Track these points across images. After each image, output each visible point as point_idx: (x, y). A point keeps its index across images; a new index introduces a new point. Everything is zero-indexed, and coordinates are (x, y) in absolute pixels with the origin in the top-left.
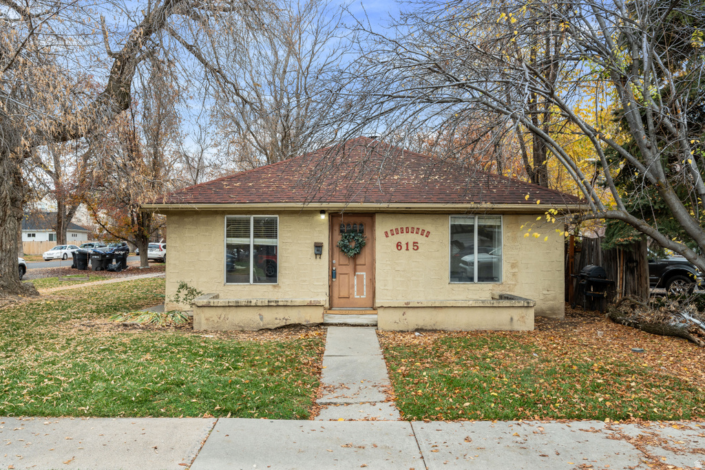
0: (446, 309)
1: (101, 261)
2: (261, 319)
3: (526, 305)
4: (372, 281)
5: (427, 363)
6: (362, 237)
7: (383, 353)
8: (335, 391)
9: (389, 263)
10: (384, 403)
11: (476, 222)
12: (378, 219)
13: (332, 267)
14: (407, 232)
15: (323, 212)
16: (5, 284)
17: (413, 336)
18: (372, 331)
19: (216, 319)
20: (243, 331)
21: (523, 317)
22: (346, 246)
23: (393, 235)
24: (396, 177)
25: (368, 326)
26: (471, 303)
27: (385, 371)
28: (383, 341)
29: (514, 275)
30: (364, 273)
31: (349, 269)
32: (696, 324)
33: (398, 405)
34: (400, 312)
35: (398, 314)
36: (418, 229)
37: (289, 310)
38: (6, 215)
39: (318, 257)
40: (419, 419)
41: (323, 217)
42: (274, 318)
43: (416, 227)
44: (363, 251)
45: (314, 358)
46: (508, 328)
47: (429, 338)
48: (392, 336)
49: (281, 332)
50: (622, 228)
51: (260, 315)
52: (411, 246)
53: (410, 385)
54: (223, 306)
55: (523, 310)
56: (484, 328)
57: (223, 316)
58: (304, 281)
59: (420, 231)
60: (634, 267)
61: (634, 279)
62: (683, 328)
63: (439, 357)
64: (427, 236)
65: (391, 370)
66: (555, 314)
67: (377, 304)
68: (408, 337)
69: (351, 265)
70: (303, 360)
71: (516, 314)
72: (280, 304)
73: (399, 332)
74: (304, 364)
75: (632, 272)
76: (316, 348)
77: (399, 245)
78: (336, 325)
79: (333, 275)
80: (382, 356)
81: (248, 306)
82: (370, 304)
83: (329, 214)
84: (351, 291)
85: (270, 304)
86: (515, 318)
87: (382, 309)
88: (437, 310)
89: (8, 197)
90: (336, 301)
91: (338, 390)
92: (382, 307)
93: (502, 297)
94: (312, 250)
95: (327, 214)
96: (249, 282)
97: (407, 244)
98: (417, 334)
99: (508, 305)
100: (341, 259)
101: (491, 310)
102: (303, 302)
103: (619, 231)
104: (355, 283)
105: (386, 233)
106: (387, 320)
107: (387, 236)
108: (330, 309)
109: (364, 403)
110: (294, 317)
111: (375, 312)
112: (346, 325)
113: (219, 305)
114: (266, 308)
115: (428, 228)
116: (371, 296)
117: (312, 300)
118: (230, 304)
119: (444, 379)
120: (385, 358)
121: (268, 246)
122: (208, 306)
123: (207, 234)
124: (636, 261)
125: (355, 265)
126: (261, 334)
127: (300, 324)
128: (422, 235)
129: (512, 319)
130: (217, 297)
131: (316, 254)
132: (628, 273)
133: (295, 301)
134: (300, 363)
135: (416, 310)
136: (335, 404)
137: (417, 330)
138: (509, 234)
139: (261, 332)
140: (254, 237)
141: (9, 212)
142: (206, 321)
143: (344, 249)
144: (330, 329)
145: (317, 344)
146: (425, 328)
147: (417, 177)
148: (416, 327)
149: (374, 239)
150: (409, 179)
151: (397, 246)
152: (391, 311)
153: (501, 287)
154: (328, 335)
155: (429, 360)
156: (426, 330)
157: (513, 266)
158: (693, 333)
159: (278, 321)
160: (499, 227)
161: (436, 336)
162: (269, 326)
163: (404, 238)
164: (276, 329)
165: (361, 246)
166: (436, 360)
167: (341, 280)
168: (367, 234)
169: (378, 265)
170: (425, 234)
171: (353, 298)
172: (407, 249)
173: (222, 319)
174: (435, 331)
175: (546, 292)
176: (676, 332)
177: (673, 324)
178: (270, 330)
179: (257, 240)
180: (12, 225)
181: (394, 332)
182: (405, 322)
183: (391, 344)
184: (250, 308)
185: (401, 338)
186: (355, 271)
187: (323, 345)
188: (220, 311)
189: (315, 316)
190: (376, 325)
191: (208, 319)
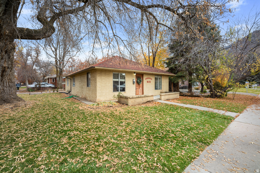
2: (143, 100)
4: (143, 90)
12: (144, 75)
13: (136, 87)
14: (149, 79)
20: (140, 104)
23: (146, 79)
29: (163, 88)
30: (141, 88)
37: (148, 97)
41: (135, 74)
44: (141, 83)
75: (175, 87)
81: (141, 97)
88: (169, 95)
106: (163, 98)
114: (144, 97)
116: (142, 94)
122: (132, 98)
125: (139, 86)
127: (150, 101)
129: (177, 96)
140: (120, 79)
143: (137, 82)
149: (143, 80)
151: (147, 82)
158: (200, 96)
159: (146, 101)
167: (137, 90)
177: (195, 95)
178: (144, 103)
189: (152, 98)
190: (160, 100)
191: (132, 102)
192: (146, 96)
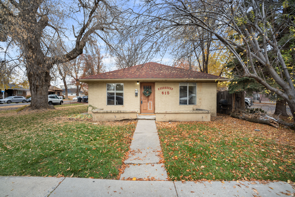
0: (180, 114)
1: (84, 100)
2: (115, 117)
3: (208, 112)
4: (154, 104)
5: (176, 137)
6: (151, 90)
7: (158, 131)
8: (135, 154)
9: (159, 98)
10: (158, 164)
11: (188, 85)
12: (156, 84)
13: (141, 100)
14: (165, 88)
15: (138, 82)
16: (43, 105)
17: (168, 123)
18: (154, 121)
19: (100, 117)
20: (109, 121)
21: (206, 117)
22: (145, 93)
23: (161, 89)
24: (162, 72)
25: (152, 119)
26: (188, 112)
27: (159, 142)
28: (158, 126)
29: (200, 102)
30: (151, 102)
31: (146, 101)
32: (272, 119)
33: (166, 167)
34: (163, 115)
35: (163, 116)
36: (169, 87)
37: (125, 114)
38: (43, 85)
39: (136, 97)
40: (179, 179)
41: (138, 84)
42: (119, 117)
43: (168, 87)
44: (151, 95)
45: (130, 134)
46: (201, 120)
47: (174, 124)
48: (161, 123)
49: (122, 122)
50: (236, 87)
51: (115, 116)
52: (167, 93)
53: (171, 152)
54: (102, 113)
55: (207, 114)
56: (193, 120)
57: (102, 116)
58: (132, 104)
59: (170, 88)
60: (239, 100)
61: (239, 104)
62: (266, 120)
63: (180, 134)
64: (172, 90)
65: (161, 141)
66: (213, 115)
67: (155, 112)
68: (167, 124)
69: (147, 99)
70: (125, 136)
71: (204, 115)
72: (122, 112)
73: (163, 122)
74: (125, 138)
75: (238, 101)
76: (132, 129)
77: (163, 93)
78: (141, 119)
79: (141, 102)
80: (157, 134)
81: (111, 113)
82: (153, 112)
83: (140, 83)
84: (147, 108)
85: (118, 112)
86: (204, 117)
87: (157, 114)
88: (176, 114)
89: (44, 79)
90: (142, 111)
91: (136, 154)
92: (157, 113)
93: (197, 110)
94: (134, 95)
95: (139, 83)
96: (114, 105)
97: (165, 92)
98: (170, 123)
99: (202, 112)
100: (144, 97)
101: (196, 114)
102: (130, 111)
103: (235, 88)
104: (149, 105)
105: (159, 89)
106: (159, 118)
107: (159, 90)
108: (140, 113)
109: (148, 164)
110: (127, 116)
111: (155, 114)
112: (145, 119)
113: (101, 112)
114: (117, 113)
115: (172, 87)
116: (153, 109)
117: (133, 110)
118: (105, 112)
119: (186, 148)
120: (158, 135)
121: (120, 93)
122: (97, 113)
123: (101, 89)
124: (240, 98)
125: (148, 100)
126: (115, 123)
127: (129, 119)
128: (170, 89)
129: (203, 117)
130: (102, 109)
131: (136, 96)
132: (236, 102)
133: (127, 111)
134: (123, 137)
135: (169, 114)
136: (134, 164)
137: (170, 121)
138: (199, 89)
139: (115, 122)
140: (116, 90)
141: (44, 84)
142: (96, 118)
143: (144, 94)
144: (139, 121)
145: (133, 127)
146: (172, 120)
147: (168, 72)
148: (169, 120)
149: (154, 91)
150: (166, 72)
151: (162, 93)
152: (160, 114)
153: (196, 106)
154: (138, 123)
155: (177, 136)
156: (173, 121)
157: (200, 99)
158: (271, 122)
159: (121, 118)
160: (195, 87)
161: (176, 124)
162: (118, 120)
163: (164, 90)
164: (120, 121)
165: (150, 93)
166: (180, 136)
167: (144, 104)
168: (152, 89)
169: (156, 99)
170: (171, 89)
171: (148, 110)
172: (165, 94)
173: (102, 117)
174: (176, 121)
175: (210, 108)
176: (263, 122)
177: (261, 119)
178: (118, 121)
179: (117, 91)
180: (45, 87)
181: (161, 122)
182: (165, 118)
183: (161, 127)
184: (112, 113)
185: (164, 124)
186: (148, 101)
187: (135, 128)
188: (101, 114)
189: (134, 116)
190: (155, 119)
191: (97, 117)
192: (121, 113)
